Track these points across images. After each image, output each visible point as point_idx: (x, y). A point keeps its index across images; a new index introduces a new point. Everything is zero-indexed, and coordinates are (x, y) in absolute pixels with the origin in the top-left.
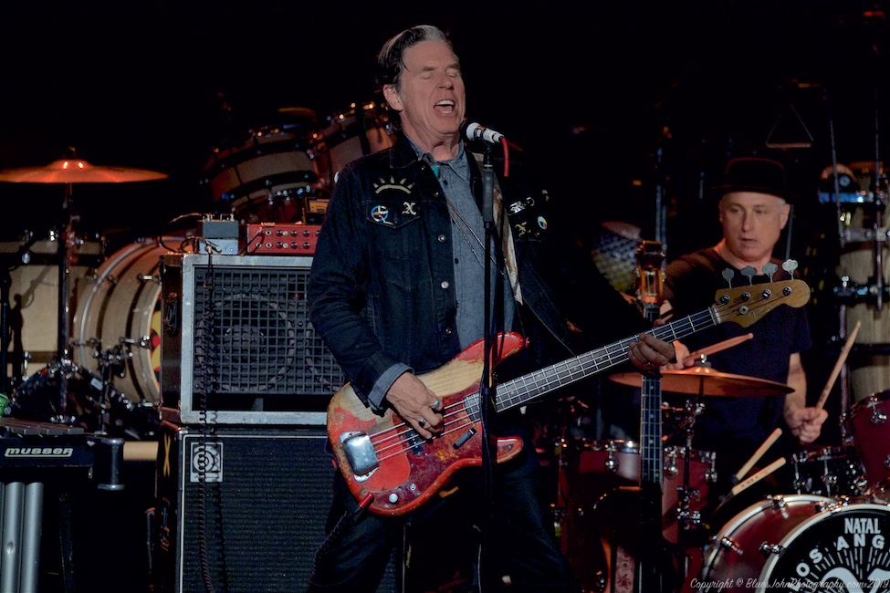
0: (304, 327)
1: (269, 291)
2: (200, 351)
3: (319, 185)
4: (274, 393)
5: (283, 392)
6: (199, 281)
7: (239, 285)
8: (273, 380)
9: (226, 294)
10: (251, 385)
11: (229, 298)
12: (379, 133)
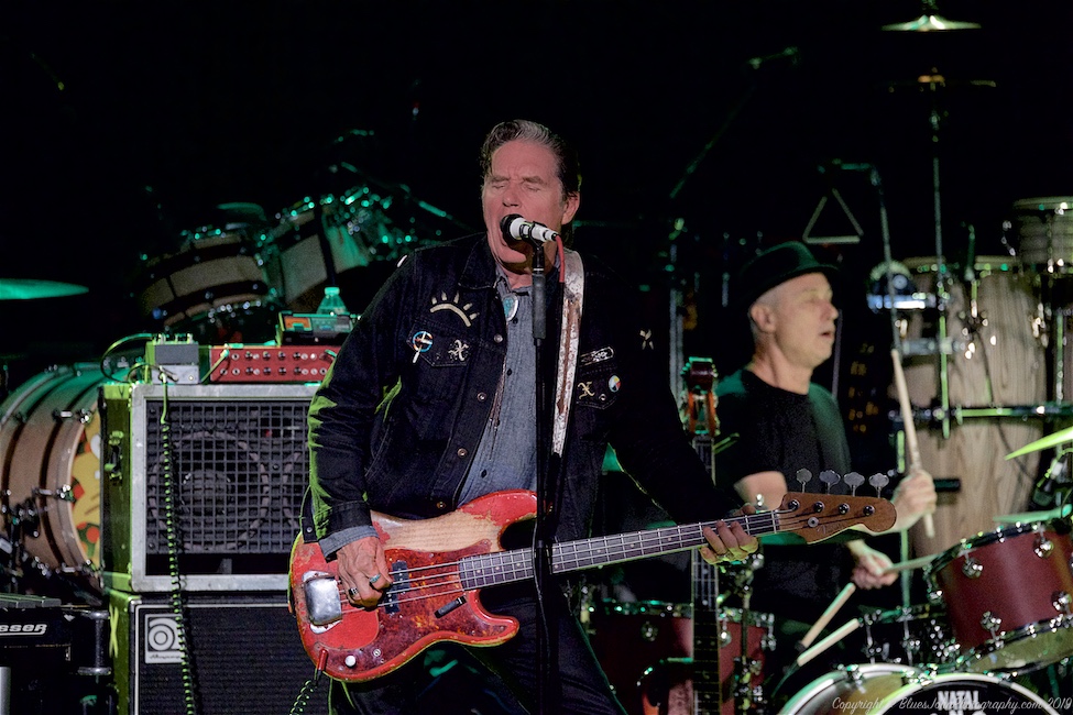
0: (280, 471)
1: (237, 427)
2: (153, 503)
3: (270, 298)
4: (244, 552)
5: (257, 550)
6: (153, 417)
7: (201, 421)
8: (244, 537)
9: (185, 432)
10: (217, 543)
11: (188, 437)
12: (340, 234)
